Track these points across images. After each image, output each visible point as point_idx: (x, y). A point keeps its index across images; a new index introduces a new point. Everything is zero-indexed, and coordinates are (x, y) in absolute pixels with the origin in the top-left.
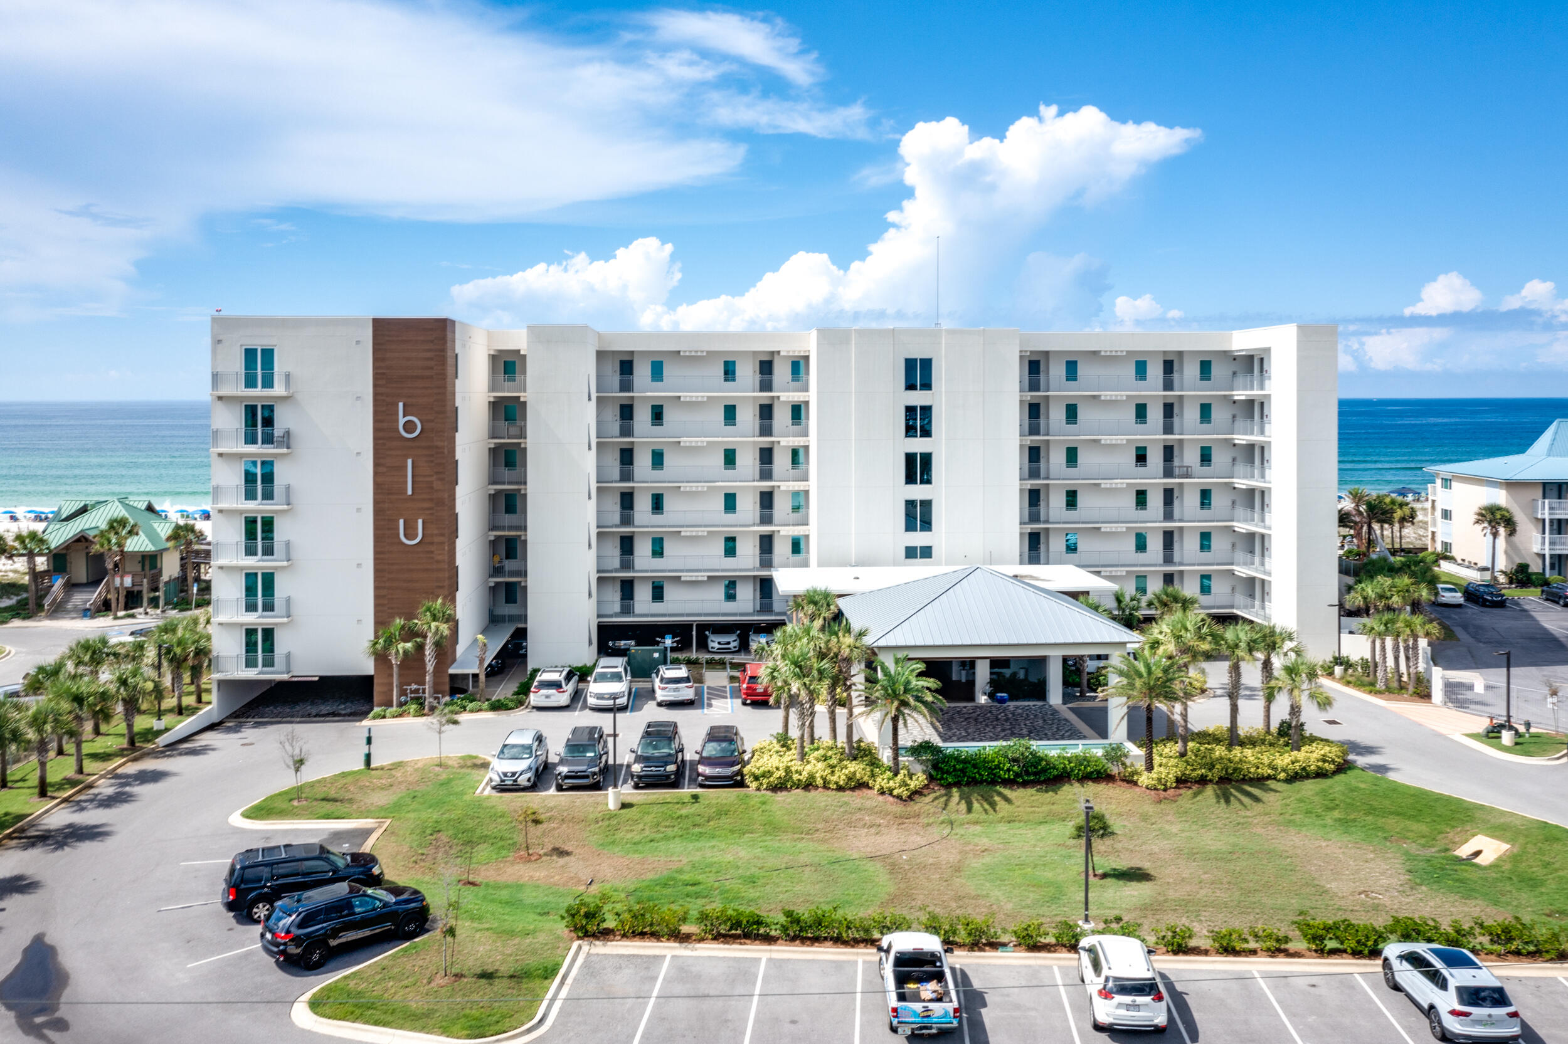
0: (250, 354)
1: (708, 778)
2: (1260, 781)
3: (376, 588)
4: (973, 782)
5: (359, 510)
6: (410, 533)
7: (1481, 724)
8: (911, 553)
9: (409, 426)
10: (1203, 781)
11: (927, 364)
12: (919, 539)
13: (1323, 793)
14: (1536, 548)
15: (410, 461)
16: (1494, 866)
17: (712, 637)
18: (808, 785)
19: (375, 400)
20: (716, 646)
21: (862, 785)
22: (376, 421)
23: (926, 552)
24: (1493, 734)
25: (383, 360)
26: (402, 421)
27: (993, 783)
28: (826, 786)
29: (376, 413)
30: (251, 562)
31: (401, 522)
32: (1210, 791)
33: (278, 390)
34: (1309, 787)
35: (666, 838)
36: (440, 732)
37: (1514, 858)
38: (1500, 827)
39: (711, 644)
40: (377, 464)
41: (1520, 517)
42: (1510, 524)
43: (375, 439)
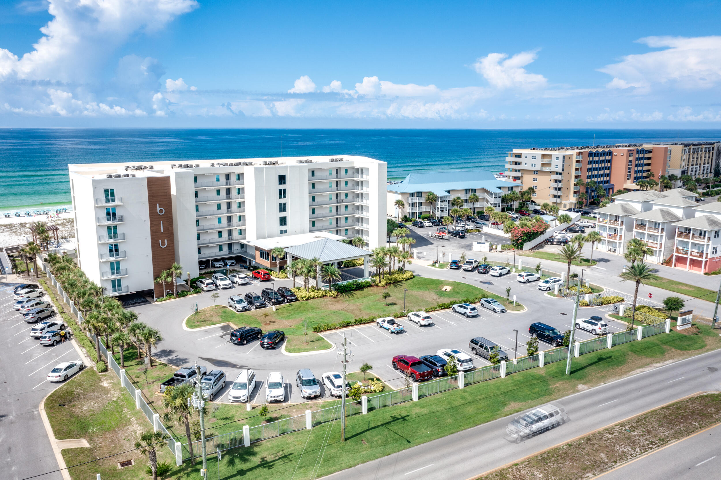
0: (106, 191)
1: (290, 300)
2: (400, 282)
3: (153, 262)
4: (347, 291)
5: (146, 239)
6: (163, 244)
7: (431, 263)
8: (282, 232)
9: (161, 211)
10: (390, 283)
11: (284, 177)
12: (283, 228)
13: (413, 282)
14: (408, 211)
15: (162, 222)
16: (450, 291)
17: (215, 263)
18: (314, 298)
19: (149, 204)
21: (325, 296)
22: (150, 210)
23: (285, 232)
24: (434, 264)
25: (151, 191)
26: (158, 209)
27: (351, 291)
28: (317, 297)
29: (150, 207)
30: (113, 259)
31: (160, 241)
32: (392, 285)
33: (117, 203)
34: (410, 281)
35: (292, 315)
36: (214, 300)
37: (453, 289)
38: (449, 284)
39: (216, 265)
40: (151, 224)
41: (405, 203)
42: (403, 205)
43: (150, 216)
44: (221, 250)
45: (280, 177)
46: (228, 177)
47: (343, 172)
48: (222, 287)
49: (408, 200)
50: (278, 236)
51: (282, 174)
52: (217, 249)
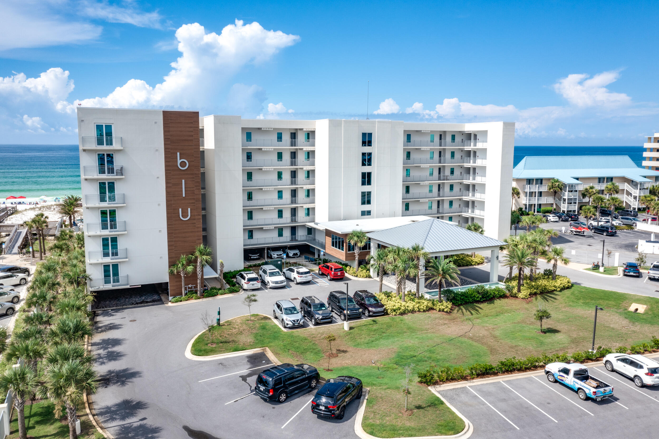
0: (99, 127)
1: (374, 313)
2: (552, 292)
3: (169, 241)
4: (466, 303)
5: (159, 205)
6: (185, 215)
8: (363, 213)
9: (183, 164)
10: (535, 294)
11: (370, 135)
12: (366, 208)
13: (572, 294)
14: (524, 202)
15: (183, 181)
16: (646, 313)
17: (272, 253)
18: (413, 311)
19: (165, 151)
20: (276, 256)
21: (432, 309)
22: (166, 162)
23: (369, 213)
25: (169, 131)
26: (179, 161)
27: (472, 303)
28: (419, 311)
29: (166, 157)
30: (107, 233)
31: (180, 210)
32: (538, 297)
33: (116, 146)
34: (566, 292)
35: (376, 340)
36: (249, 306)
37: (651, 309)
38: (639, 300)
39: (273, 256)
40: (167, 183)
41: (520, 191)
42: (518, 194)
43: (166, 170)
44: (280, 235)
45: (364, 135)
46: (294, 135)
47: (449, 138)
48: (271, 285)
49: (524, 188)
50: (358, 218)
51: (367, 131)
52: (276, 233)
